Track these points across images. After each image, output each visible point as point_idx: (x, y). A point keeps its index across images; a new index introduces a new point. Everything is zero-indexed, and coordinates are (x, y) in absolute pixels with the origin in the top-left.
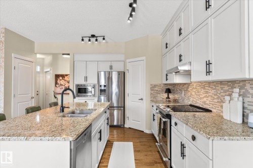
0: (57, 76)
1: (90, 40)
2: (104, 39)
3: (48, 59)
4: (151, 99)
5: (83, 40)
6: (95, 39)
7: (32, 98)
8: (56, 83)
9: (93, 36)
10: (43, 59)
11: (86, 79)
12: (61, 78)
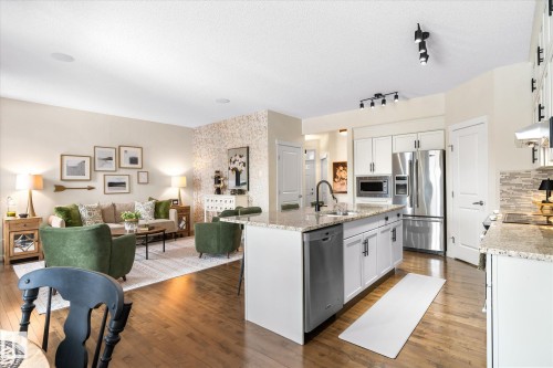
0: (336, 166)
1: (372, 104)
2: (396, 97)
3: (324, 140)
4: (503, 203)
5: (362, 106)
6: (381, 100)
7: (300, 196)
8: (335, 176)
9: (378, 96)
10: (318, 141)
11: (372, 167)
12: (341, 168)
